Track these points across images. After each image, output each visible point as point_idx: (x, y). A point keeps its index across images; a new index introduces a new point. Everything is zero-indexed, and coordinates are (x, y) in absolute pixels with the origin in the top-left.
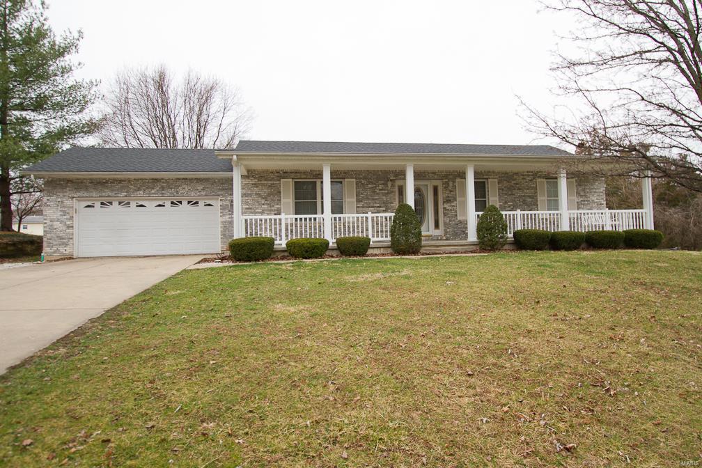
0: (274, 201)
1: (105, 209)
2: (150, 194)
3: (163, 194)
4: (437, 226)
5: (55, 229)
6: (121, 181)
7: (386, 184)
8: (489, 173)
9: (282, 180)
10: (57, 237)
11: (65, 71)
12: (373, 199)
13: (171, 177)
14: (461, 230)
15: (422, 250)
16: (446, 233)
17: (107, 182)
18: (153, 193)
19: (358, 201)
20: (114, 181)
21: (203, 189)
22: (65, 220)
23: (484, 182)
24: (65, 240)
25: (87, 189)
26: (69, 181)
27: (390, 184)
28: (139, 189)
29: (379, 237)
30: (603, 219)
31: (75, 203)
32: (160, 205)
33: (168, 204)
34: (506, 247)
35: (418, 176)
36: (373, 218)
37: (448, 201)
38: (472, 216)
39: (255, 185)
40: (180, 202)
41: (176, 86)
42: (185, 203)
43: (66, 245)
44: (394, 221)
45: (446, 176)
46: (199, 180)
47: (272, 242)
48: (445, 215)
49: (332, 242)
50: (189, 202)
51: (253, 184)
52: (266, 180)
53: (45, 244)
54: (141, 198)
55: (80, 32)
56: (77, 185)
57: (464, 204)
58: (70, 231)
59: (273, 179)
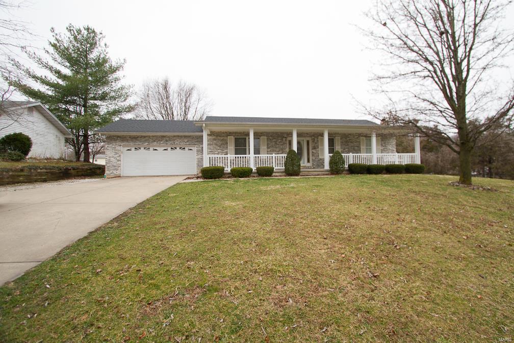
0: (224, 147)
1: (137, 152)
2: (160, 144)
3: (167, 144)
4: (308, 161)
5: (112, 161)
6: (145, 137)
7: (282, 139)
8: (336, 134)
9: (228, 137)
10: (113, 166)
11: (117, 80)
12: (276, 147)
13: (171, 135)
14: (321, 163)
15: (301, 174)
16: (313, 164)
17: (138, 138)
18: (162, 143)
19: (268, 148)
20: (142, 137)
21: (188, 141)
22: (117, 157)
23: (333, 139)
24: (116, 167)
25: (127, 141)
26: (118, 137)
27: (284, 139)
28: (155, 141)
29: (279, 167)
30: (394, 158)
31: (121, 148)
32: (165, 150)
33: (169, 149)
34: (344, 172)
35: (299, 135)
36: (275, 157)
37: (314, 148)
38: (327, 156)
39: (214, 139)
40: (176, 148)
41: (173, 88)
42: (178, 148)
43: (117, 170)
44: (287, 159)
45: (313, 135)
46: (185, 137)
47: (223, 169)
48: (313, 155)
49: (254, 169)
50: (180, 148)
52: (220, 137)
53: (106, 169)
54: (155, 146)
55: (124, 60)
56: (123, 139)
57: (323, 150)
58: (119, 162)
59: (223, 136)
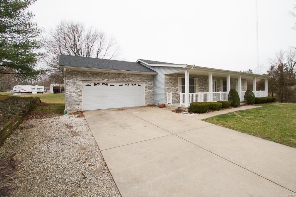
0: (176, 85)
1: (96, 87)
2: (118, 80)
3: (123, 80)
5: (73, 97)
6: (105, 73)
7: (205, 80)
9: (179, 77)
10: (74, 101)
12: (203, 86)
13: (126, 73)
17: (98, 74)
18: (119, 80)
19: (199, 86)
20: (102, 73)
21: (139, 79)
22: (77, 92)
24: (78, 102)
25: (88, 76)
26: (79, 72)
28: (113, 78)
31: (81, 83)
32: (120, 85)
33: (124, 85)
40: (129, 84)
43: (79, 105)
45: (218, 78)
46: (137, 75)
50: (132, 84)
51: (169, 78)
52: (173, 77)
54: (112, 82)
56: (84, 74)
58: (80, 97)
59: (176, 77)
